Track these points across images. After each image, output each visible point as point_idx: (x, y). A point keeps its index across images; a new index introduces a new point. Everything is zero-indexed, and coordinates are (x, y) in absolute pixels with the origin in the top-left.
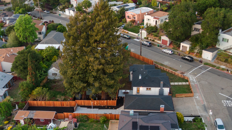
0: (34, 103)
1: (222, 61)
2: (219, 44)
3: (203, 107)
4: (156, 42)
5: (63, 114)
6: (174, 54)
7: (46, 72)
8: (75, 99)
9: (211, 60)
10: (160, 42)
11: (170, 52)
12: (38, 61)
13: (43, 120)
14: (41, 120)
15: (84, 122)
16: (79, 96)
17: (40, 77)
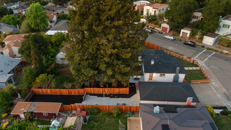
0: (38, 91)
1: (224, 46)
3: (225, 95)
4: (156, 30)
5: (70, 106)
6: (175, 39)
7: (54, 56)
8: (83, 87)
9: (212, 45)
10: (160, 30)
11: (172, 38)
12: (45, 45)
13: (46, 114)
14: (44, 114)
15: (95, 115)
16: (88, 83)
17: (48, 62)
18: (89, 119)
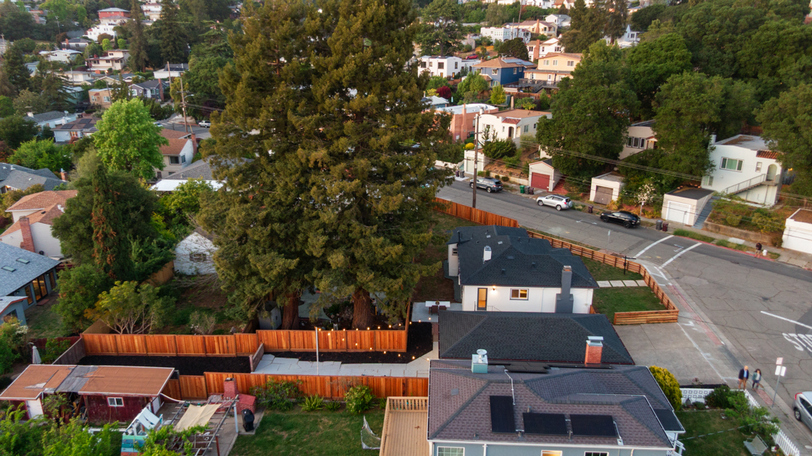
0: (103, 341)
1: (731, 226)
2: (712, 178)
3: (726, 354)
4: (514, 183)
5: (203, 379)
6: (571, 208)
7: (169, 246)
9: (692, 224)
10: (526, 182)
11: (562, 203)
12: (142, 208)
13: (119, 402)
14: (112, 401)
15: (284, 411)
16: (273, 318)
17: (145, 260)
18: (263, 422)
